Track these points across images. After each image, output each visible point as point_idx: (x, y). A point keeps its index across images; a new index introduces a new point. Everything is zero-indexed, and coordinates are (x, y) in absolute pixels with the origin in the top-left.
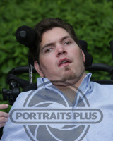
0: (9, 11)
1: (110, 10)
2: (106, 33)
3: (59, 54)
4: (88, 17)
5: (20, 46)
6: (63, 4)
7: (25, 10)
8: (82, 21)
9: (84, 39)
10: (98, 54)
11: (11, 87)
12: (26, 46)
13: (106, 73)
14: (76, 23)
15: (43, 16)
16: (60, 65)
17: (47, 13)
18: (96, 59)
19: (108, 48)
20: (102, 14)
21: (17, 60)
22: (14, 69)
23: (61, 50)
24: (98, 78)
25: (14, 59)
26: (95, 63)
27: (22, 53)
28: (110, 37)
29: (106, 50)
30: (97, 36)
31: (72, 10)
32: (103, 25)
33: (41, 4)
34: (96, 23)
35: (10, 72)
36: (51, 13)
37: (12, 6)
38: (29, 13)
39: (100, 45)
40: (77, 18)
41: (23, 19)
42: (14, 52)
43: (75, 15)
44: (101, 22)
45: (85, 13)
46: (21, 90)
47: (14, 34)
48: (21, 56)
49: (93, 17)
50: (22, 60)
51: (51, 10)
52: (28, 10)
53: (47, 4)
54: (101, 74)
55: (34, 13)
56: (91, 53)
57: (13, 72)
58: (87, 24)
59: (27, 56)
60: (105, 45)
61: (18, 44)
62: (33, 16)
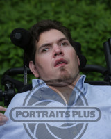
0: (4, 13)
1: (103, 12)
2: (100, 35)
3: (56, 54)
4: (81, 19)
5: (15, 48)
6: (57, 6)
7: (19, 12)
8: (76, 24)
9: (77, 41)
10: (91, 55)
11: (6, 88)
12: (21, 47)
13: (100, 74)
14: (70, 25)
15: (38, 18)
16: (56, 65)
17: (41, 15)
18: (89, 60)
19: (101, 49)
20: (95, 16)
21: (12, 62)
22: (9, 70)
23: (58, 51)
24: (92, 79)
25: (9, 60)
26: (89, 64)
27: (17, 55)
28: (104, 38)
29: (99, 51)
30: (91, 38)
31: (66, 12)
32: (97, 27)
33: (35, 6)
34: (89, 25)
35: (5, 74)
36: (46, 15)
37: (7, 8)
38: (24, 15)
39: (94, 47)
40: (71, 21)
41: (18, 21)
42: (9, 54)
43: (68, 17)
44: (95, 24)
45: (78, 15)
46: (16, 91)
47: (9, 36)
48: (16, 57)
49: (86, 20)
50: (17, 62)
51: (45, 12)
52: (23, 12)
53: (41, 6)
54: (94, 76)
55: (29, 16)
56: (84, 54)
57: (8, 73)
58: (81, 26)
59: (22, 57)
60: (98, 47)
61: (13, 45)
62: (27, 18)
